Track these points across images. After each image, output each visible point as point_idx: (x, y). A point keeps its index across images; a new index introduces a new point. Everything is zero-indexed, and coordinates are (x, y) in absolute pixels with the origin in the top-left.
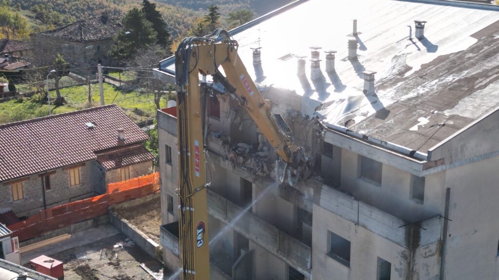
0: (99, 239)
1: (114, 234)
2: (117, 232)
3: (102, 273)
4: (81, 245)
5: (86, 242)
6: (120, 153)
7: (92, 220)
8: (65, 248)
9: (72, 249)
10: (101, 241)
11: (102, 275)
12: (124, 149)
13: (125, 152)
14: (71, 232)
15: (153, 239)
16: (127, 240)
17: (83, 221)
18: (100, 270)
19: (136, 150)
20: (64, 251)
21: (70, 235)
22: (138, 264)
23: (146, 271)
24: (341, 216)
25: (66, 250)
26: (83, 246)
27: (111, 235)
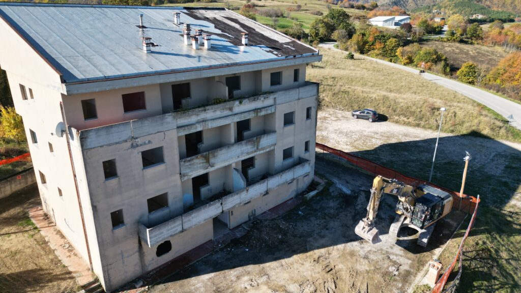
24: (291, 101)
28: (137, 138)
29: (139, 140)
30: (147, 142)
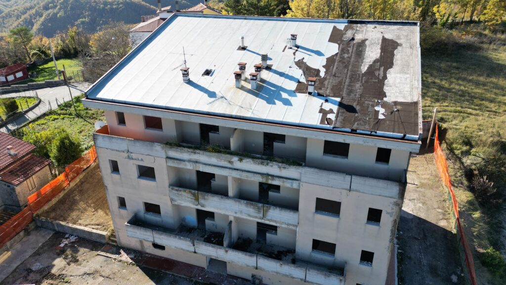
0: (40, 245)
1: (51, 236)
2: (52, 233)
3: (70, 274)
4: (28, 257)
5: (30, 252)
6: (18, 167)
7: (23, 231)
8: (15, 266)
9: (21, 264)
10: (43, 246)
11: (71, 276)
12: (19, 162)
13: (22, 165)
14: (8, 249)
15: (97, 229)
16: (67, 236)
17: (16, 235)
18: (66, 273)
19: (29, 160)
20: (15, 269)
21: (10, 252)
22: (95, 253)
23: (108, 257)
24: (332, 187)
25: (17, 267)
26: (30, 257)
27: (48, 238)
28: (132, 153)
29: (133, 154)
30: (140, 159)
